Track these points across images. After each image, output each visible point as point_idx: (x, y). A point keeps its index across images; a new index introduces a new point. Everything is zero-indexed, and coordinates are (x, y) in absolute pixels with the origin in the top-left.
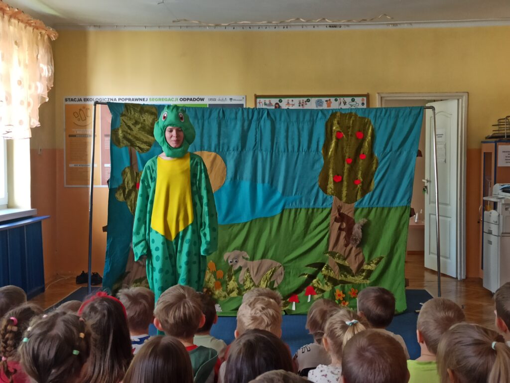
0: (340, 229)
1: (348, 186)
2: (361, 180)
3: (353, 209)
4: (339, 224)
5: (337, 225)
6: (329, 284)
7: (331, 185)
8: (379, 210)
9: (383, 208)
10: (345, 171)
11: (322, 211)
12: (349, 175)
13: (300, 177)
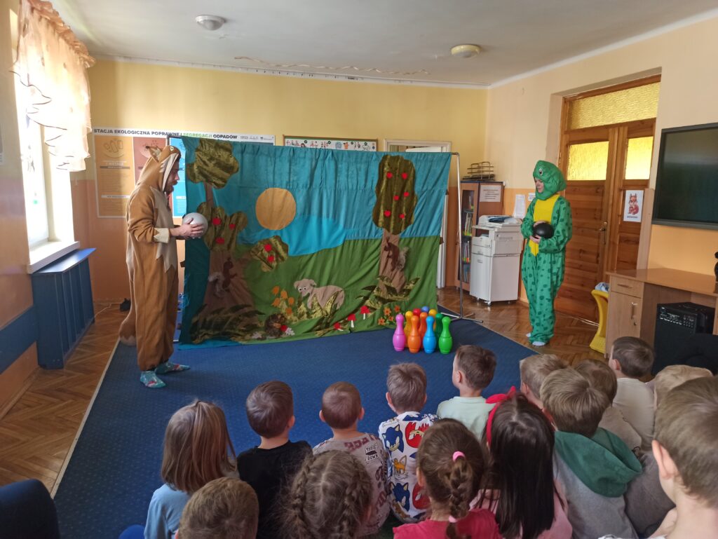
0: (388, 257)
1: (395, 220)
2: (405, 214)
3: (398, 239)
4: (387, 252)
5: (386, 253)
6: (379, 303)
7: (381, 219)
8: (417, 239)
9: (420, 238)
10: (393, 206)
11: (375, 241)
12: (396, 210)
13: (358, 212)
